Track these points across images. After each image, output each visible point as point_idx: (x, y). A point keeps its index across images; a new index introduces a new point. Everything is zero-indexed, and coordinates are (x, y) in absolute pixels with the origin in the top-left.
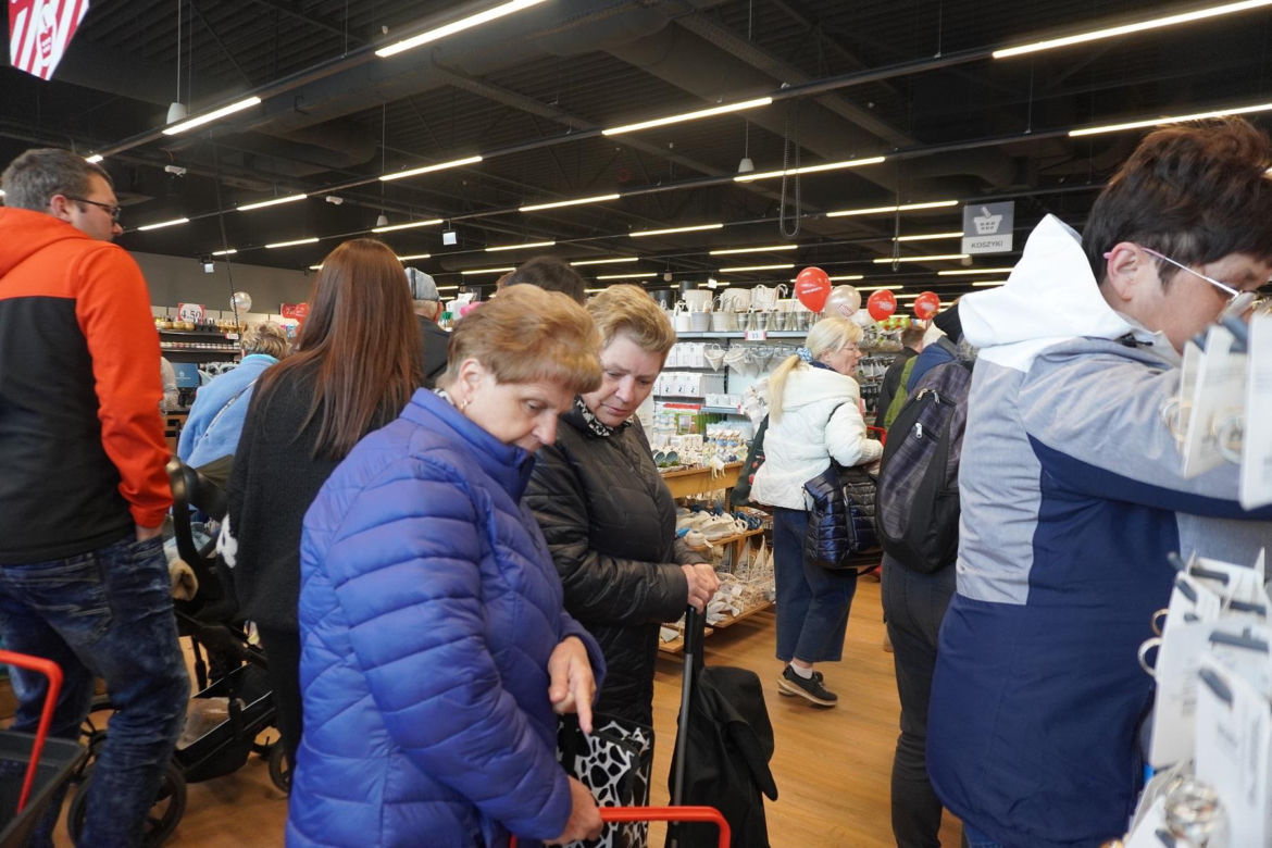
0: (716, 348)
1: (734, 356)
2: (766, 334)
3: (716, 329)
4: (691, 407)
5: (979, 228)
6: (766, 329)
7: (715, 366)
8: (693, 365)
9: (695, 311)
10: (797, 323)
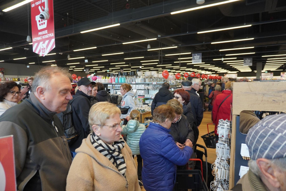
0: (146, 85)
1: (150, 87)
2: (156, 83)
3: (146, 82)
4: (142, 97)
5: (195, 58)
6: (156, 82)
7: (146, 89)
8: (142, 89)
9: (142, 78)
10: (162, 80)
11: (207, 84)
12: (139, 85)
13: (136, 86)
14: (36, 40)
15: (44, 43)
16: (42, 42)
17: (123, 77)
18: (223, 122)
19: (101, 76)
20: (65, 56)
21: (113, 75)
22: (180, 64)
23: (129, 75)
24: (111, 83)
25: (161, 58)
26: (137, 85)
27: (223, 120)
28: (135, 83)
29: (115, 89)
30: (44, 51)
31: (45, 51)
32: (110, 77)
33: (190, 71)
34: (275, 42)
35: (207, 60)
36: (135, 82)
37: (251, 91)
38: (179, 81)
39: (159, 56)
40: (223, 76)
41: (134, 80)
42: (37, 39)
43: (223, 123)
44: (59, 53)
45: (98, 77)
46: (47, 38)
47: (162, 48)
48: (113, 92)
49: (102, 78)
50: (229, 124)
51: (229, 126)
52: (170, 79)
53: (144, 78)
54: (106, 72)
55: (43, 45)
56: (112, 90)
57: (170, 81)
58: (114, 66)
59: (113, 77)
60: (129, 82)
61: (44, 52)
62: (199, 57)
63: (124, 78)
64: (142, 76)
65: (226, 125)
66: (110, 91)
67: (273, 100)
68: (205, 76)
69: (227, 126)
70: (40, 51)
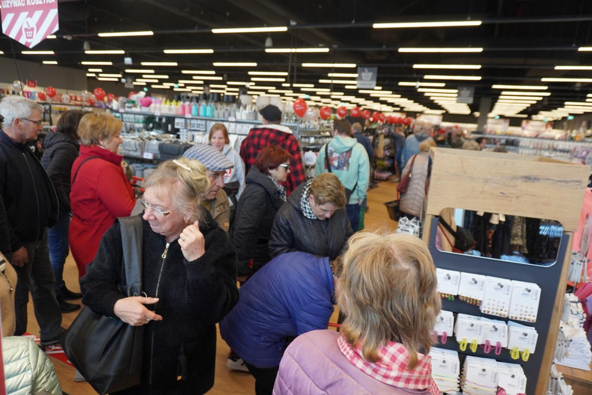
5: (364, 77)
9: (250, 111)
10: (292, 119)
11: (382, 133)
12: (243, 124)
13: (236, 126)
14: (9, 4)
15: (30, 15)
16: (26, 13)
17: (209, 104)
18: (407, 223)
19: (160, 98)
20: (77, 45)
21: (188, 97)
22: (332, 86)
23: (223, 101)
24: (182, 116)
25: (292, 68)
26: (239, 126)
27: (407, 219)
28: (234, 120)
29: (191, 130)
30: (30, 36)
31: (33, 34)
32: (181, 103)
33: (349, 102)
34: (520, 61)
35: (387, 82)
36: (235, 117)
37: (465, 172)
38: (325, 123)
39: (290, 64)
40: (415, 117)
41: (232, 114)
42: (13, 5)
43: (406, 225)
44: (64, 37)
45: (153, 100)
46: (39, 5)
47: (296, 48)
48: (187, 135)
49: (164, 102)
50: (417, 227)
51: (417, 233)
52: (309, 119)
53: (255, 111)
54: (172, 87)
55: (29, 19)
56: (185, 130)
57: (309, 122)
58: (189, 77)
59: (187, 103)
60: (221, 115)
61: (31, 38)
62: (372, 77)
63: (210, 106)
64: (250, 106)
65: (411, 230)
66: (178, 133)
67: (501, 193)
68: (379, 117)
69: (414, 232)
70: (20, 34)
